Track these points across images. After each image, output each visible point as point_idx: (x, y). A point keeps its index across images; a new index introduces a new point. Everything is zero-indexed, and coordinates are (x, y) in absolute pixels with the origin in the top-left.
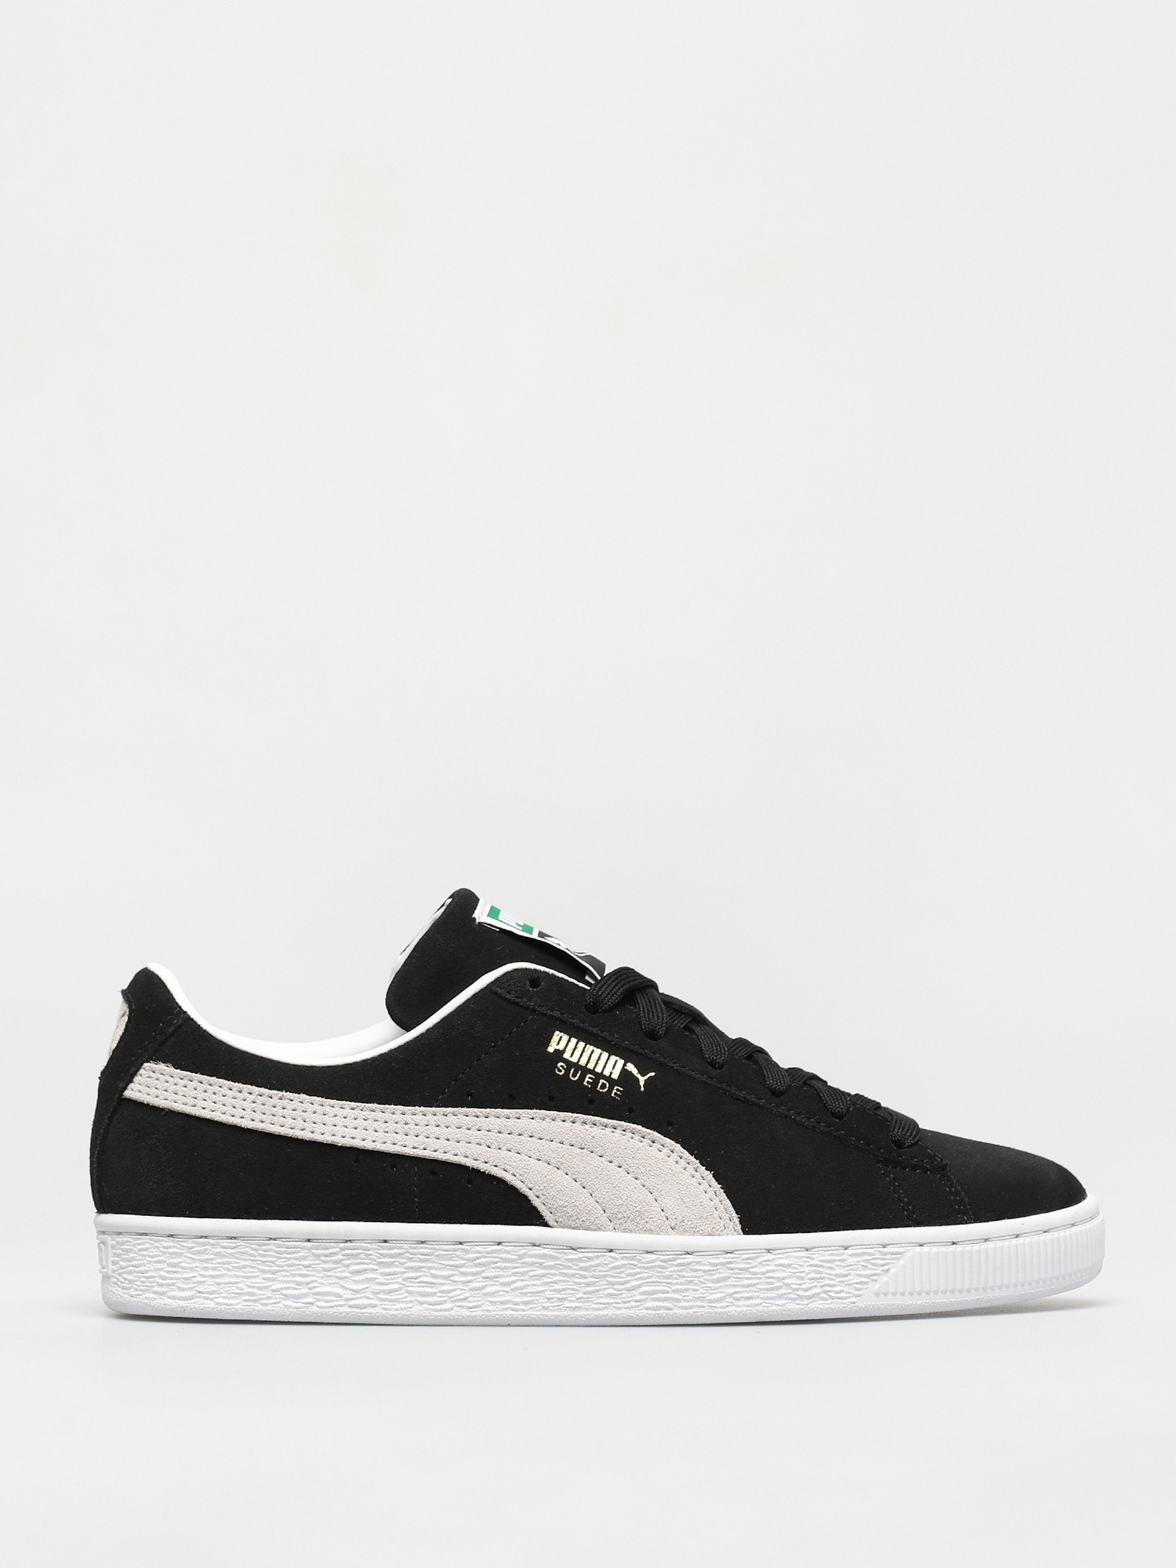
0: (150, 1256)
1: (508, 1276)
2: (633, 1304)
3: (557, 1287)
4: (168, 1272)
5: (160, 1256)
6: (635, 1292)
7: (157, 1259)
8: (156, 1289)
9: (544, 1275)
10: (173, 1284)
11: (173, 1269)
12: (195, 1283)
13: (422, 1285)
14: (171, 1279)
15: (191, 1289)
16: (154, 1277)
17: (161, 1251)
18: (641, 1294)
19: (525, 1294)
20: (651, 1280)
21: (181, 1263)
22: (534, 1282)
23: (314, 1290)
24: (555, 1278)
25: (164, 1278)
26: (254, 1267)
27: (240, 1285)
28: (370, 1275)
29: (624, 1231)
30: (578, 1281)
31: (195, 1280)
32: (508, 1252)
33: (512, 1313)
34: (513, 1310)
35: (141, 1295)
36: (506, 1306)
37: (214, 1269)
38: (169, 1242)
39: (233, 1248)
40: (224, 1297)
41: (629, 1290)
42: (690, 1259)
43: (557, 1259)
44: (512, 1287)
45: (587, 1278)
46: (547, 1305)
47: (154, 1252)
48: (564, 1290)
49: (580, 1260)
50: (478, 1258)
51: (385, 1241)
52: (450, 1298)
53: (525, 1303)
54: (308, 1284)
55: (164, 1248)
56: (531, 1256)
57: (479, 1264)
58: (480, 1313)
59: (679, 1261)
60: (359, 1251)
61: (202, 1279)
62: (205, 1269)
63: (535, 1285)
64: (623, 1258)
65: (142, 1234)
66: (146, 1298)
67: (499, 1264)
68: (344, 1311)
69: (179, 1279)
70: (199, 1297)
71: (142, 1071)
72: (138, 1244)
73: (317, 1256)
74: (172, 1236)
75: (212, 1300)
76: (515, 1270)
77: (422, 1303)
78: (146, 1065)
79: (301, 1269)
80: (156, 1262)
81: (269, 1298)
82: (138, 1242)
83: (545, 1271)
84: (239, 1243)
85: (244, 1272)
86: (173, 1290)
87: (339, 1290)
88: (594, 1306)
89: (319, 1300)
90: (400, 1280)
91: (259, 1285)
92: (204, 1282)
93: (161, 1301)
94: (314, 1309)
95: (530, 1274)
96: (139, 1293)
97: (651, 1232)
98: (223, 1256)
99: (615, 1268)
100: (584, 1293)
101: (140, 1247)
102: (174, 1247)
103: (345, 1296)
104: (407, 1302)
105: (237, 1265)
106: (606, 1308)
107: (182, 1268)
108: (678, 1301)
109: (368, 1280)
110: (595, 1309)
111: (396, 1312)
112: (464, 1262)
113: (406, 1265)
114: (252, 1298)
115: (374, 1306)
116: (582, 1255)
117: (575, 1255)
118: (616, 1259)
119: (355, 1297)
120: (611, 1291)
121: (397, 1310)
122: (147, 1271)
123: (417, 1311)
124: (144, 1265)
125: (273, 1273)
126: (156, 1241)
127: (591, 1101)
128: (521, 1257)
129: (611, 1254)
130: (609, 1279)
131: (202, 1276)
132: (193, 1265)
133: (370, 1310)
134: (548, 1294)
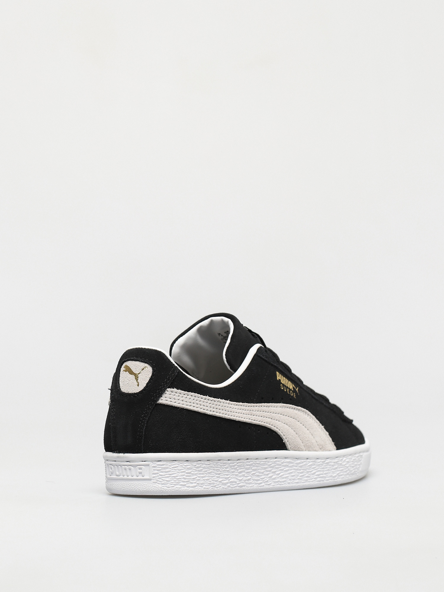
0: (179, 470)
1: (278, 471)
2: (314, 479)
3: (293, 474)
4: (186, 476)
5: (183, 469)
6: (314, 475)
7: (182, 471)
8: (181, 483)
9: (288, 470)
10: (189, 481)
11: (189, 475)
12: (196, 480)
13: (257, 476)
14: (188, 479)
15: (195, 483)
16: (181, 478)
17: (184, 468)
18: (316, 475)
19: (283, 478)
20: (318, 470)
21: (191, 472)
22: (285, 473)
23: (230, 481)
24: (292, 471)
25: (185, 479)
26: (213, 472)
27: (210, 480)
28: (243, 473)
29: (309, 451)
30: (298, 471)
31: (197, 479)
32: (279, 461)
33: (280, 486)
34: (280, 485)
35: (174, 487)
36: (278, 483)
37: (203, 474)
38: (186, 464)
39: (209, 465)
40: (206, 486)
41: (313, 474)
42: (328, 461)
43: (292, 463)
44: (280, 475)
45: (300, 470)
46: (289, 482)
47: (180, 468)
48: (295, 475)
49: (300, 463)
50: (271, 464)
51: (247, 459)
52: (264, 481)
53: (283, 482)
54: (228, 478)
55: (185, 466)
56: (285, 462)
57: (271, 467)
58: (271, 486)
59: (326, 462)
60: (241, 464)
61: (199, 478)
62: (200, 474)
63: (286, 474)
64: (312, 461)
65: (173, 461)
66: (177, 488)
67: (276, 466)
68: (237, 489)
69: (191, 479)
70: (198, 486)
71: (166, 392)
72: (172, 465)
73: (231, 466)
74: (187, 461)
75: (202, 487)
76: (280, 469)
77: (256, 484)
78: (168, 389)
79: (226, 472)
80: (181, 472)
81: (218, 485)
82: (172, 464)
83: (288, 468)
84: (211, 462)
85: (211, 475)
86: (188, 484)
87: (235, 480)
88: (303, 481)
89: (231, 485)
90: (250, 475)
91: (216, 480)
92: (200, 479)
93: (183, 488)
94: (230, 488)
95: (285, 470)
96: (173, 486)
97: (316, 451)
98: (206, 468)
99: (309, 466)
100: (300, 476)
101: (172, 466)
102: (189, 465)
103: (237, 482)
104: (252, 484)
105: (209, 472)
106: (305, 482)
107: (192, 474)
108: (325, 477)
109: (244, 475)
110: (303, 483)
111: (250, 488)
112: (267, 466)
113: (253, 468)
114: (214, 485)
115: (244, 486)
116: (300, 461)
117: (299, 461)
118: (309, 462)
119: (240, 482)
120: (307, 475)
121: (250, 487)
122: (177, 476)
123: (255, 487)
124: (175, 473)
125: (219, 474)
126: (181, 463)
127: (291, 399)
128: (283, 463)
129: (308, 460)
130: (308, 470)
131: (199, 477)
132: (196, 472)
133: (243, 488)
134: (290, 478)
